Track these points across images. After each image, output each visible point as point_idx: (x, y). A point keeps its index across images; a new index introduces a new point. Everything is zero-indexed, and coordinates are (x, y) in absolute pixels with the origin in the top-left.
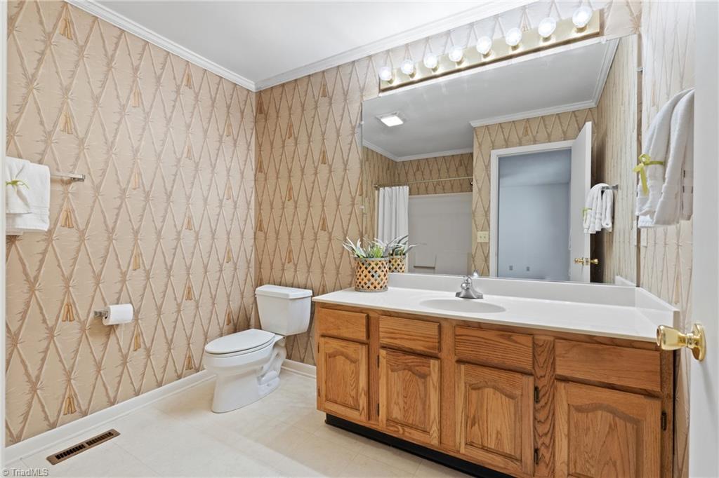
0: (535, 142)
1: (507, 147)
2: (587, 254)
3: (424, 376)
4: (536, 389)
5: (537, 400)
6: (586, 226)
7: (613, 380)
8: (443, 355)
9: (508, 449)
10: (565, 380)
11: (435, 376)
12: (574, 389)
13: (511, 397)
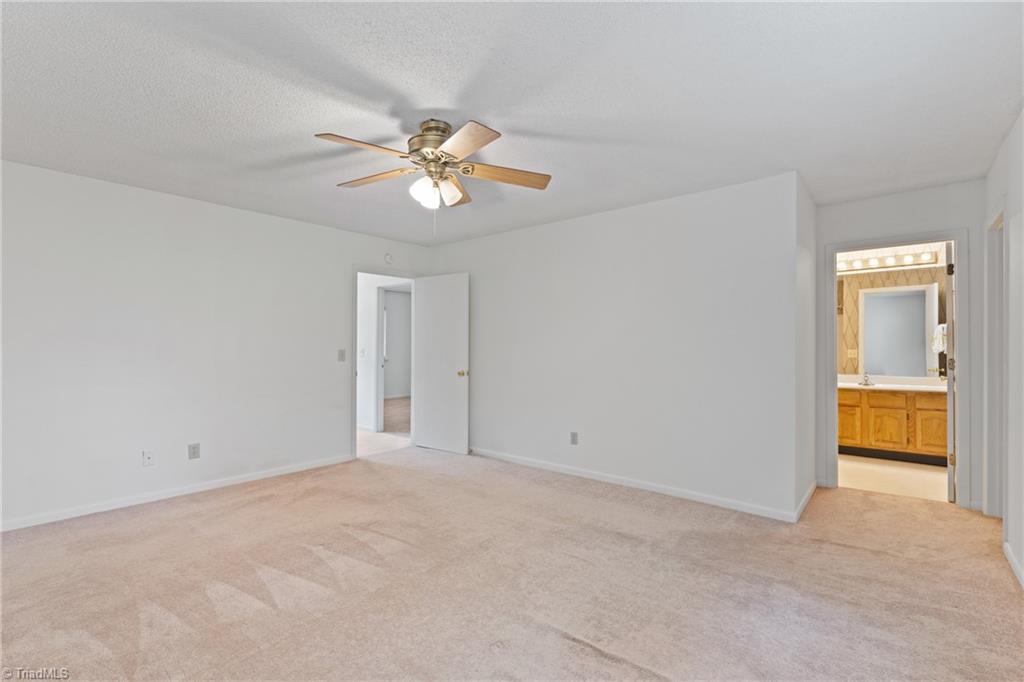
0: (896, 284)
1: (873, 287)
2: (937, 365)
3: (853, 415)
4: (908, 415)
5: (908, 419)
6: (934, 348)
7: (939, 408)
8: (862, 405)
9: (895, 439)
10: (919, 409)
11: (858, 415)
12: (923, 413)
13: (896, 418)
